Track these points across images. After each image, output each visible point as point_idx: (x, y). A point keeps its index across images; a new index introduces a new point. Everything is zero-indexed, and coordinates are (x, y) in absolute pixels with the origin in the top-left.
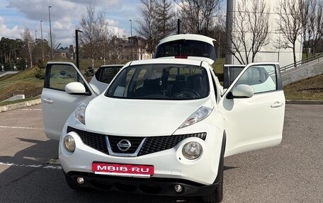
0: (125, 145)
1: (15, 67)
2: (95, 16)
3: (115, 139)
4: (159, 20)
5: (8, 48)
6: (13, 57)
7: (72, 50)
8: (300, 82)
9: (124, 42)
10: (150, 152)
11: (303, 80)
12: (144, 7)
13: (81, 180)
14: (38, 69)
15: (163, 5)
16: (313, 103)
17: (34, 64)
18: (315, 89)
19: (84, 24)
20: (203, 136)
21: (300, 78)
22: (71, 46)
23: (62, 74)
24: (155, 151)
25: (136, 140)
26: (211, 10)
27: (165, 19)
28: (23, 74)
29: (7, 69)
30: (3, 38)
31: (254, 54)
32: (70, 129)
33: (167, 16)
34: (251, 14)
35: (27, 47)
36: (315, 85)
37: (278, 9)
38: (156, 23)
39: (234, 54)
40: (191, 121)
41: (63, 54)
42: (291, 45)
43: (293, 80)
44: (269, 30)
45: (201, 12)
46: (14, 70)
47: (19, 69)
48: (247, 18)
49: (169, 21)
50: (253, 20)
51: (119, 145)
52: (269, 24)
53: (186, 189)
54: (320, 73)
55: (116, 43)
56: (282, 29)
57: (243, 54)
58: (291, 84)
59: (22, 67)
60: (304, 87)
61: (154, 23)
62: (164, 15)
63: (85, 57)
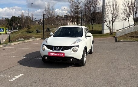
0: (58, 48)
1: (17, 28)
2: (50, 7)
3: (55, 47)
4: (76, 9)
5: (14, 20)
6: (16, 24)
7: (41, 21)
8: (128, 34)
9: (62, 17)
10: (64, 50)
11: (130, 33)
12: (70, 4)
13: (46, 58)
14: (28, 29)
15: (77, 3)
16: (131, 42)
17: (25, 27)
18: (133, 36)
19: (46, 10)
20: (78, 46)
21: (129, 32)
22: (40, 19)
23: (37, 31)
24: (65, 50)
25: (60, 47)
26: (96, 5)
27: (78, 9)
28: (21, 31)
29: (14, 29)
30: (13, 16)
31: (113, 23)
32: (43, 45)
33: (79, 7)
34: (112, 7)
35: (22, 20)
36: (134, 35)
37: (122, 4)
38: (74, 10)
39: (105, 23)
40: (75, 42)
41: (37, 23)
42: (128, 19)
43: (126, 33)
44: (119, 13)
45: (92, 6)
46: (17, 29)
47: (19, 29)
48: (110, 8)
49: (79, 10)
50: (112, 9)
51: (56, 48)
52: (119, 11)
53: (73, 60)
54: (137, 30)
55: (59, 18)
56: (124, 13)
57: (108, 23)
58: (125, 35)
59: (20, 28)
60: (129, 36)
61: (73, 10)
62: (78, 7)
63: (46, 24)
